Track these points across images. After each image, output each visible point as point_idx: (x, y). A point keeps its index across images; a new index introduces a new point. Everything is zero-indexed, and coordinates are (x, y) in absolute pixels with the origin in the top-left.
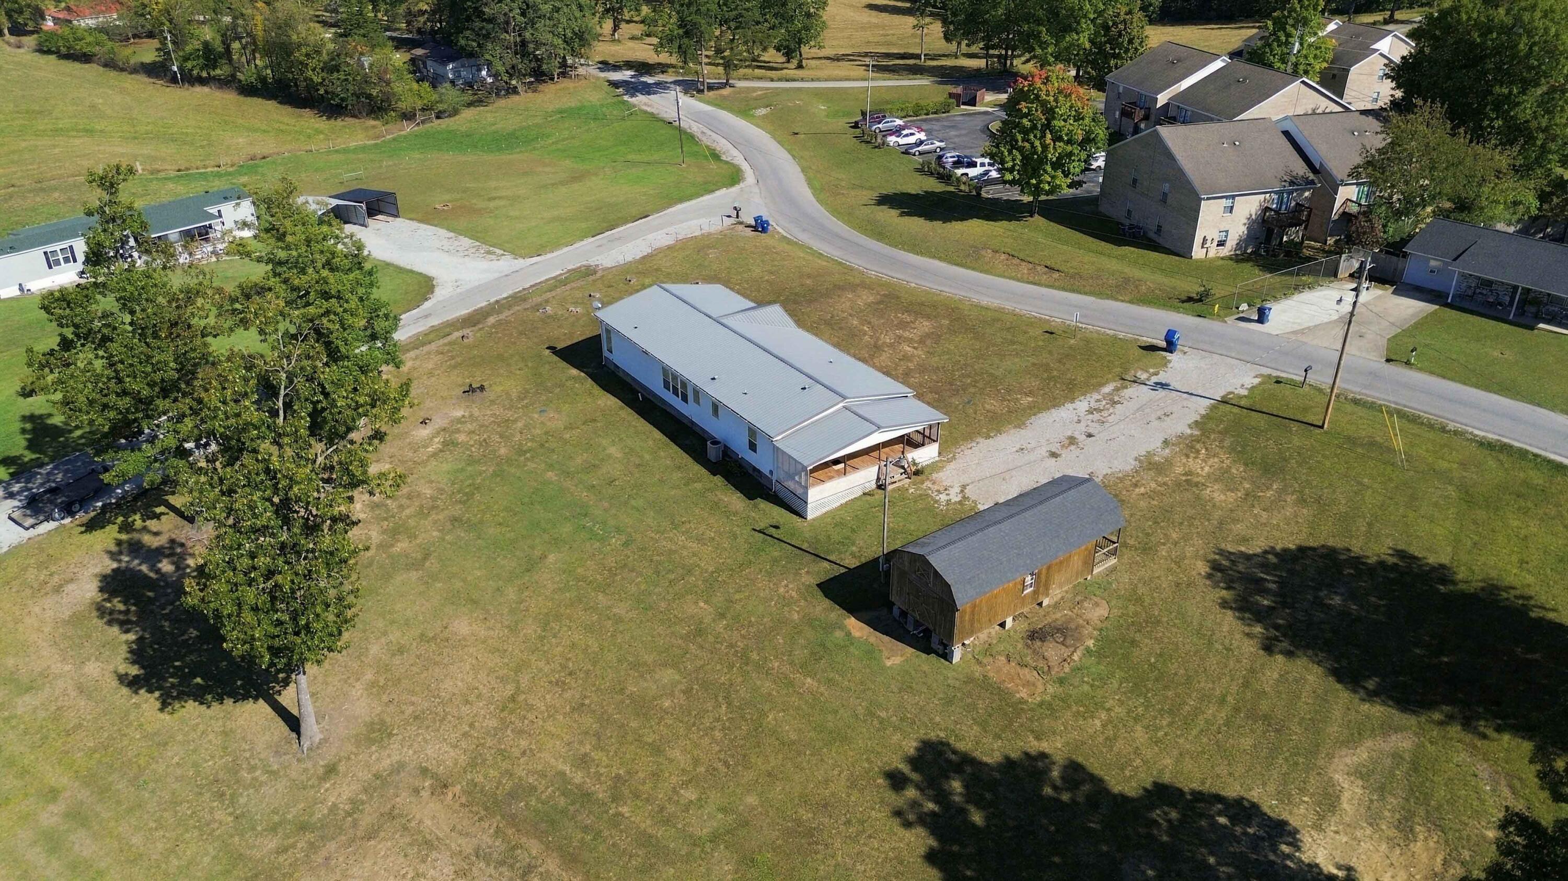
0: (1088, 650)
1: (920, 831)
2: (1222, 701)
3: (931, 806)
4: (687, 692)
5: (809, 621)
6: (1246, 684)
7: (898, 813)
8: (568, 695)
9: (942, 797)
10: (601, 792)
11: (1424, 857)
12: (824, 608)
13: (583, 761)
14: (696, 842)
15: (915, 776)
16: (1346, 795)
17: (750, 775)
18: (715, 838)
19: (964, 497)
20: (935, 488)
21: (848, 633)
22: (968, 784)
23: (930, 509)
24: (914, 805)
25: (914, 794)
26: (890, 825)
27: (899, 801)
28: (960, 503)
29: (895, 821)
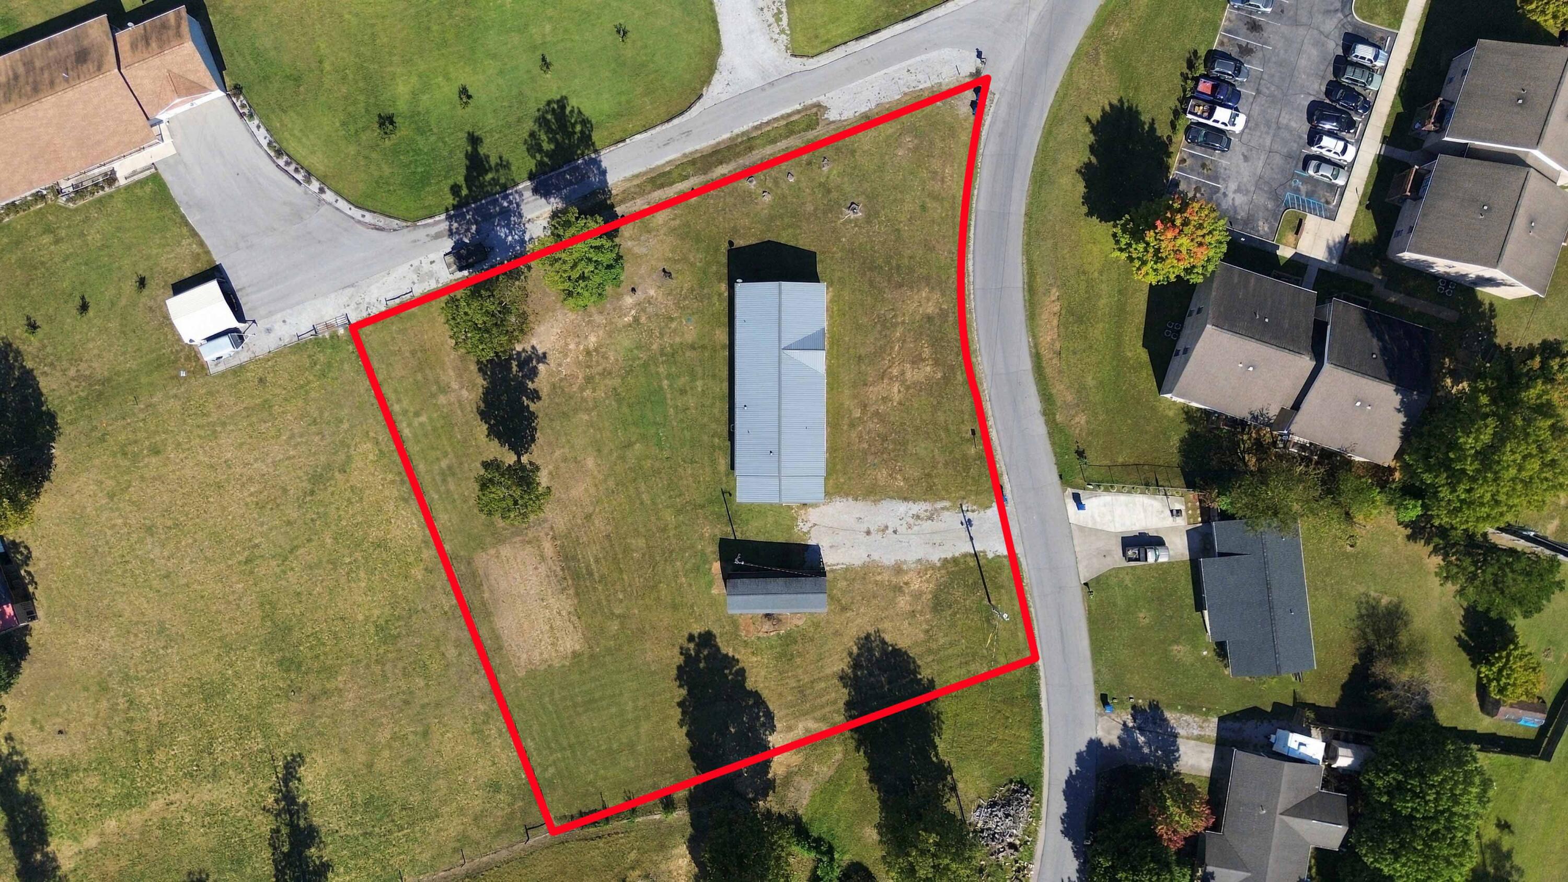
0: (779, 634)
1: (682, 658)
2: (799, 681)
3: (692, 652)
4: (644, 555)
5: (703, 553)
6: (812, 682)
7: (681, 648)
8: (608, 527)
9: (698, 652)
10: (596, 576)
11: (792, 761)
12: (712, 550)
13: (597, 561)
14: (613, 614)
15: (697, 640)
16: (796, 732)
17: (641, 602)
18: (618, 616)
19: (809, 532)
20: (803, 517)
21: (710, 569)
22: (709, 653)
23: (790, 528)
24: (689, 649)
25: (692, 646)
26: (677, 650)
27: (686, 645)
28: (805, 533)
29: (679, 650)
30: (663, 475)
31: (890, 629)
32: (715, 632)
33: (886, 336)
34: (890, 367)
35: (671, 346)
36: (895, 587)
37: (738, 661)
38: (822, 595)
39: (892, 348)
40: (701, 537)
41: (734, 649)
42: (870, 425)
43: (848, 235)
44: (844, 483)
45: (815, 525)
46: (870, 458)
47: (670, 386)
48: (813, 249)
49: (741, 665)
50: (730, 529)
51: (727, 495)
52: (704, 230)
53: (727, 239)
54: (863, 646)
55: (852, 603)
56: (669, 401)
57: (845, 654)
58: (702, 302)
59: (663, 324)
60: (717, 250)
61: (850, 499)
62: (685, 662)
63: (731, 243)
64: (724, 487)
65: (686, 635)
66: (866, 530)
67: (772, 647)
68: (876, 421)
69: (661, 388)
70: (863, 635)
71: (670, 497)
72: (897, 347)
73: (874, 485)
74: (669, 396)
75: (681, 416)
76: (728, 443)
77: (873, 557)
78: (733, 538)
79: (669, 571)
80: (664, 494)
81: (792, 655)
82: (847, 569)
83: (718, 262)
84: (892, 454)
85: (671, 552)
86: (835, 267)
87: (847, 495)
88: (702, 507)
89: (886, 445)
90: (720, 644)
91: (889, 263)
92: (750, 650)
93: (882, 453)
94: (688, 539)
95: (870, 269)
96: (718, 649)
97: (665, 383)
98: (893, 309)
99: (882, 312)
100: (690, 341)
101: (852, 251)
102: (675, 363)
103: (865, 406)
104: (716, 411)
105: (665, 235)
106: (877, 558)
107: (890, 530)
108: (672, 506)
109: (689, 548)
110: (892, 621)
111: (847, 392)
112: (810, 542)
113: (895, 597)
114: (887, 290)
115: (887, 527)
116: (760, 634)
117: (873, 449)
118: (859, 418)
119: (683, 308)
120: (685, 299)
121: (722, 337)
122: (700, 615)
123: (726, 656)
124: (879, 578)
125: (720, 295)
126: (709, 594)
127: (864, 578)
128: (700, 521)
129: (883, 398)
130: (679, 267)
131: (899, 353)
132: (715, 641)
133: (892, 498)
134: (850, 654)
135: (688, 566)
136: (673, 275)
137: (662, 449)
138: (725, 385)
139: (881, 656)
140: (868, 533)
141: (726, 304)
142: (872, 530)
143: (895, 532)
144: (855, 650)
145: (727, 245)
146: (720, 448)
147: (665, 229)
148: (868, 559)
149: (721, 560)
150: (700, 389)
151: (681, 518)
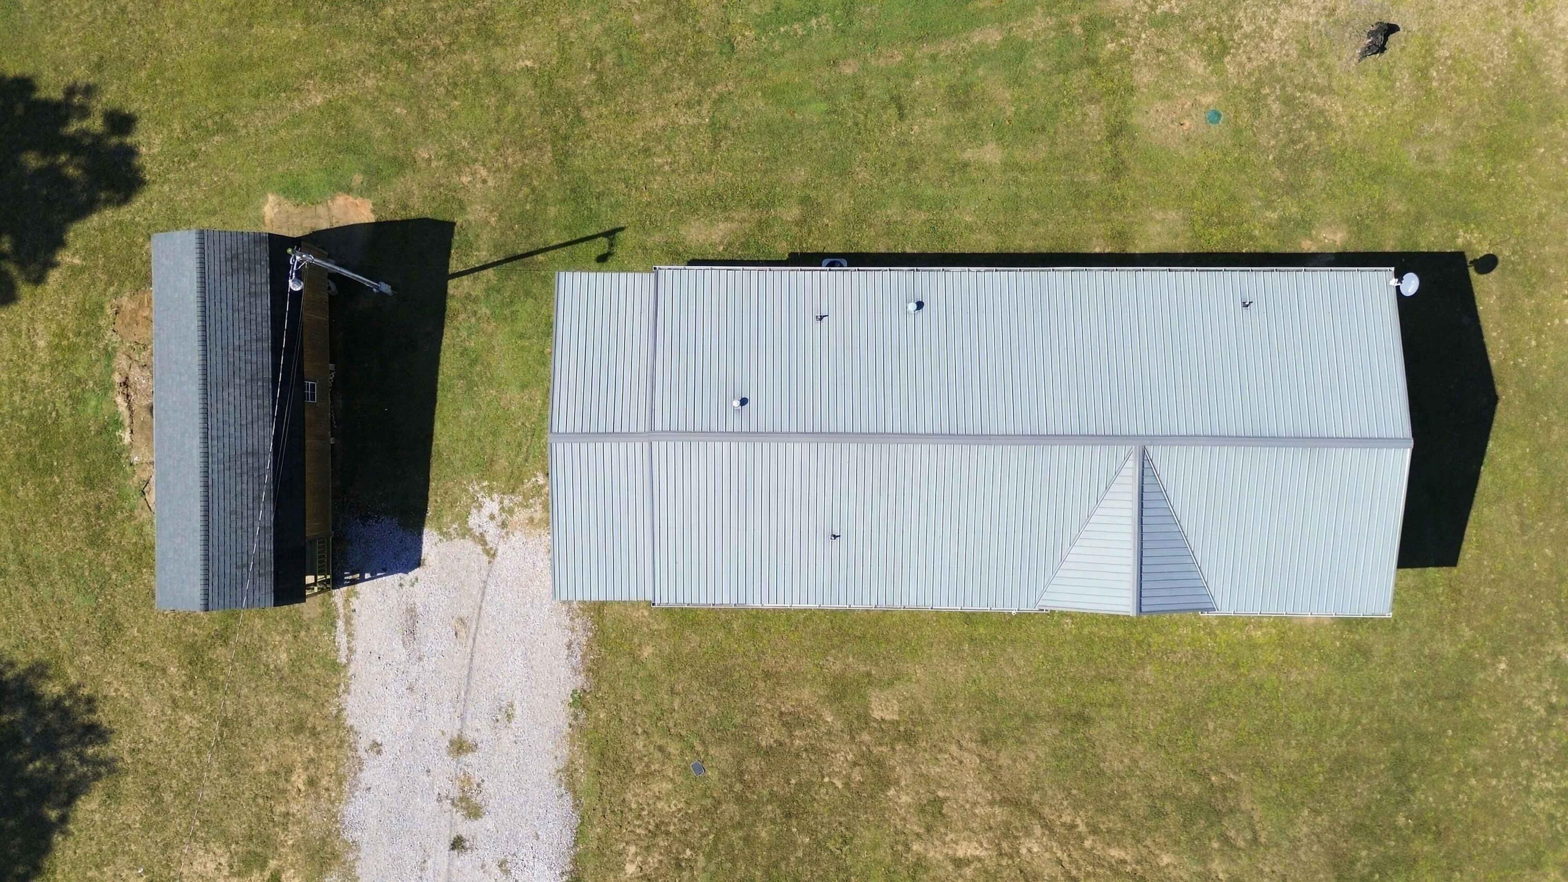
1: (57, 95)
3: (74, 127)
5: (400, 165)
7: (89, 91)
9: (74, 145)
15: (114, 140)
20: (521, 515)
21: (349, 190)
22: (68, 183)
23: (486, 468)
24: (84, 112)
25: (96, 124)
26: (81, 74)
27: (99, 105)
28: (463, 518)
29: (81, 83)
30: (674, 27)
31: (119, 819)
32: (139, 202)
33: (1160, 814)
34: (1048, 827)
35: (1123, 56)
36: (266, 842)
37: (39, 280)
38: (197, 592)
39: (1115, 837)
40: (454, 159)
41: (75, 272)
42: (843, 755)
43: (1518, 681)
44: (635, 660)
45: (491, 554)
46: (721, 755)
47: (981, 55)
48: (1468, 551)
49: (24, 290)
50: (483, 255)
51: (601, 245)
52: (1531, 170)
53: (1504, 253)
54: (65, 714)
55: (214, 685)
56: (927, 49)
57: (39, 653)
58: (1280, 162)
59: (1200, 25)
60: (1465, 216)
61: (580, 681)
62: (47, 105)
63: (1488, 264)
64: (628, 239)
65: (132, 108)
66: (470, 736)
67: (77, 401)
68: (857, 776)
69: (975, 21)
70: (103, 717)
71: (598, 55)
72: (1116, 853)
73: (629, 769)
74: (945, 48)
75: (876, 90)
76: (783, 249)
77: (371, 760)
78: (455, 265)
79: (345, 51)
80: (608, 32)
81: (49, 470)
82: (335, 667)
83: (1419, 219)
84: (735, 836)
85: (408, 57)
86: (1406, 634)
87: (594, 669)
88: (562, 162)
89: (769, 810)
90: (95, 220)
91: (1421, 827)
92: (70, 322)
93: (740, 800)
94: (452, 115)
95: (1399, 760)
96: (82, 211)
97: (992, 36)
98: (1255, 840)
99: (1246, 805)
100: (1136, 119)
101: (1461, 694)
102: (1064, 69)
103: (909, 738)
104: (893, 211)
105: (1514, 34)
106: (367, 776)
107: (465, 828)
108: (565, 60)
109: (423, 115)
110: (147, 826)
111: (957, 673)
112: (430, 537)
113: (227, 839)
114: (1323, 820)
115: (474, 812)
116: (121, 362)
117: (754, 765)
118: (865, 718)
119: (1256, 101)
120: (1288, 101)
121: (1153, 229)
122: (194, 155)
123: (59, 243)
124: (299, 780)
125: (1305, 225)
126: (265, 184)
127: (299, 728)
128: (513, 157)
129: (938, 802)
130: (1404, 79)
131: (1098, 862)
132: (108, 202)
133: (580, 836)
134: (40, 670)
135: (362, 118)
136: (1372, 61)
137: (762, 27)
138: (989, 244)
139: (27, 781)
140: (460, 747)
141: (1273, 245)
142: (469, 758)
143: (458, 844)
144: (52, 689)
145: (1483, 250)
146: (762, 225)
147: (1537, 36)
148: (363, 743)
149: (379, 229)
150: (968, 155)
151: (524, 88)
